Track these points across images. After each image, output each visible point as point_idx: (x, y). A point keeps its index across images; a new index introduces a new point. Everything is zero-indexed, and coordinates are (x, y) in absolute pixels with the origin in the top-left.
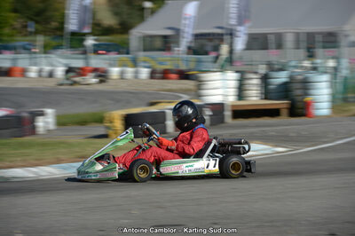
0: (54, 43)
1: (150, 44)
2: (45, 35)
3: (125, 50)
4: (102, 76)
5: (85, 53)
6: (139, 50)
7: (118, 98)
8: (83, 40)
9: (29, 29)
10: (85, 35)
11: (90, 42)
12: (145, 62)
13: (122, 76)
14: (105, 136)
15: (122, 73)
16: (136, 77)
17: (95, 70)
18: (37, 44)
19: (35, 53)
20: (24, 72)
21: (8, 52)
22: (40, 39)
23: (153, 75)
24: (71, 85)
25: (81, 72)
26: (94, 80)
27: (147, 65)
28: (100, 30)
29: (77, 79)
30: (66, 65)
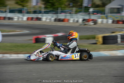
0: (79, 10)
1: (112, 11)
2: (76, 8)
3: (103, 13)
4: (95, 22)
5: (89, 14)
6: (109, 13)
7: (101, 30)
8: (89, 9)
9: (71, 6)
10: (89, 7)
11: (91, 10)
12: (110, 17)
13: (102, 22)
14: (96, 44)
15: (102, 21)
16: (107, 23)
17: (93, 20)
18: (73, 10)
19: (72, 14)
20: (68, 20)
21: (63, 13)
22: (74, 9)
23: (113, 22)
24: (84, 25)
25: (88, 21)
26: (92, 24)
27: (111, 18)
28: (95, 6)
29: (86, 23)
30: (83, 18)
